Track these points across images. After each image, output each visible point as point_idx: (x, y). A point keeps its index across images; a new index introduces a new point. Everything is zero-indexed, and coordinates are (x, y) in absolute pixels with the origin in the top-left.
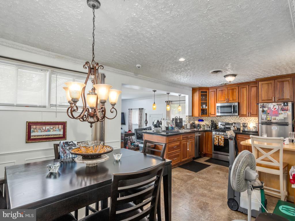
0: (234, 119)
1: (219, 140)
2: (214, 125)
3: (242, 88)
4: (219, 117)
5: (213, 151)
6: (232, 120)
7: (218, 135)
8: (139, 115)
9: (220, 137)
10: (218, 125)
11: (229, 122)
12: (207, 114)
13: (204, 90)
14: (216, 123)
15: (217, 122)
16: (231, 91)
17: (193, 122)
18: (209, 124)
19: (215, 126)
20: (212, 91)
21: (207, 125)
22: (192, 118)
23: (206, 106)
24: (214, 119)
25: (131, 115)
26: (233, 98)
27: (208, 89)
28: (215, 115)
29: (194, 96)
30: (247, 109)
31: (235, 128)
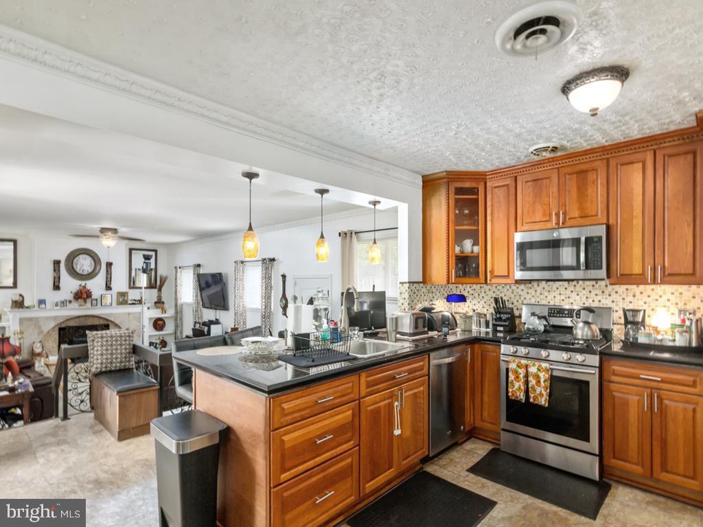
0: (584, 292)
1: (527, 382)
2: (504, 317)
3: (622, 165)
4: (522, 287)
5: (504, 423)
6: (574, 294)
7: (524, 362)
8: (262, 279)
9: (533, 370)
10: (520, 317)
11: (562, 303)
12: (477, 274)
13: (467, 185)
14: (512, 309)
15: (515, 303)
16: (575, 180)
17: (426, 304)
18: (485, 311)
19: (508, 319)
20: (496, 187)
21: (479, 315)
22: (424, 290)
23: (476, 243)
24: (506, 294)
25: (242, 280)
26: (581, 208)
27: (481, 177)
28: (508, 276)
29: (430, 204)
30: (649, 250)
31: (590, 328)
